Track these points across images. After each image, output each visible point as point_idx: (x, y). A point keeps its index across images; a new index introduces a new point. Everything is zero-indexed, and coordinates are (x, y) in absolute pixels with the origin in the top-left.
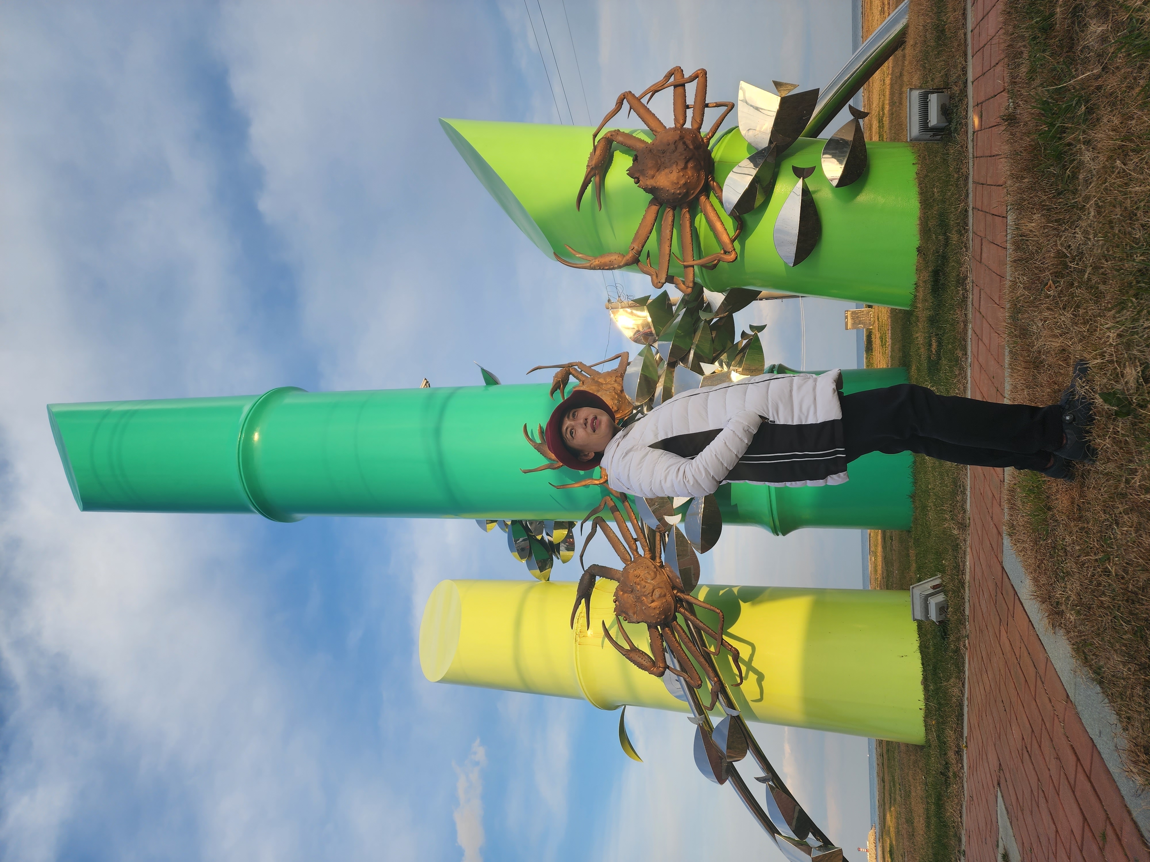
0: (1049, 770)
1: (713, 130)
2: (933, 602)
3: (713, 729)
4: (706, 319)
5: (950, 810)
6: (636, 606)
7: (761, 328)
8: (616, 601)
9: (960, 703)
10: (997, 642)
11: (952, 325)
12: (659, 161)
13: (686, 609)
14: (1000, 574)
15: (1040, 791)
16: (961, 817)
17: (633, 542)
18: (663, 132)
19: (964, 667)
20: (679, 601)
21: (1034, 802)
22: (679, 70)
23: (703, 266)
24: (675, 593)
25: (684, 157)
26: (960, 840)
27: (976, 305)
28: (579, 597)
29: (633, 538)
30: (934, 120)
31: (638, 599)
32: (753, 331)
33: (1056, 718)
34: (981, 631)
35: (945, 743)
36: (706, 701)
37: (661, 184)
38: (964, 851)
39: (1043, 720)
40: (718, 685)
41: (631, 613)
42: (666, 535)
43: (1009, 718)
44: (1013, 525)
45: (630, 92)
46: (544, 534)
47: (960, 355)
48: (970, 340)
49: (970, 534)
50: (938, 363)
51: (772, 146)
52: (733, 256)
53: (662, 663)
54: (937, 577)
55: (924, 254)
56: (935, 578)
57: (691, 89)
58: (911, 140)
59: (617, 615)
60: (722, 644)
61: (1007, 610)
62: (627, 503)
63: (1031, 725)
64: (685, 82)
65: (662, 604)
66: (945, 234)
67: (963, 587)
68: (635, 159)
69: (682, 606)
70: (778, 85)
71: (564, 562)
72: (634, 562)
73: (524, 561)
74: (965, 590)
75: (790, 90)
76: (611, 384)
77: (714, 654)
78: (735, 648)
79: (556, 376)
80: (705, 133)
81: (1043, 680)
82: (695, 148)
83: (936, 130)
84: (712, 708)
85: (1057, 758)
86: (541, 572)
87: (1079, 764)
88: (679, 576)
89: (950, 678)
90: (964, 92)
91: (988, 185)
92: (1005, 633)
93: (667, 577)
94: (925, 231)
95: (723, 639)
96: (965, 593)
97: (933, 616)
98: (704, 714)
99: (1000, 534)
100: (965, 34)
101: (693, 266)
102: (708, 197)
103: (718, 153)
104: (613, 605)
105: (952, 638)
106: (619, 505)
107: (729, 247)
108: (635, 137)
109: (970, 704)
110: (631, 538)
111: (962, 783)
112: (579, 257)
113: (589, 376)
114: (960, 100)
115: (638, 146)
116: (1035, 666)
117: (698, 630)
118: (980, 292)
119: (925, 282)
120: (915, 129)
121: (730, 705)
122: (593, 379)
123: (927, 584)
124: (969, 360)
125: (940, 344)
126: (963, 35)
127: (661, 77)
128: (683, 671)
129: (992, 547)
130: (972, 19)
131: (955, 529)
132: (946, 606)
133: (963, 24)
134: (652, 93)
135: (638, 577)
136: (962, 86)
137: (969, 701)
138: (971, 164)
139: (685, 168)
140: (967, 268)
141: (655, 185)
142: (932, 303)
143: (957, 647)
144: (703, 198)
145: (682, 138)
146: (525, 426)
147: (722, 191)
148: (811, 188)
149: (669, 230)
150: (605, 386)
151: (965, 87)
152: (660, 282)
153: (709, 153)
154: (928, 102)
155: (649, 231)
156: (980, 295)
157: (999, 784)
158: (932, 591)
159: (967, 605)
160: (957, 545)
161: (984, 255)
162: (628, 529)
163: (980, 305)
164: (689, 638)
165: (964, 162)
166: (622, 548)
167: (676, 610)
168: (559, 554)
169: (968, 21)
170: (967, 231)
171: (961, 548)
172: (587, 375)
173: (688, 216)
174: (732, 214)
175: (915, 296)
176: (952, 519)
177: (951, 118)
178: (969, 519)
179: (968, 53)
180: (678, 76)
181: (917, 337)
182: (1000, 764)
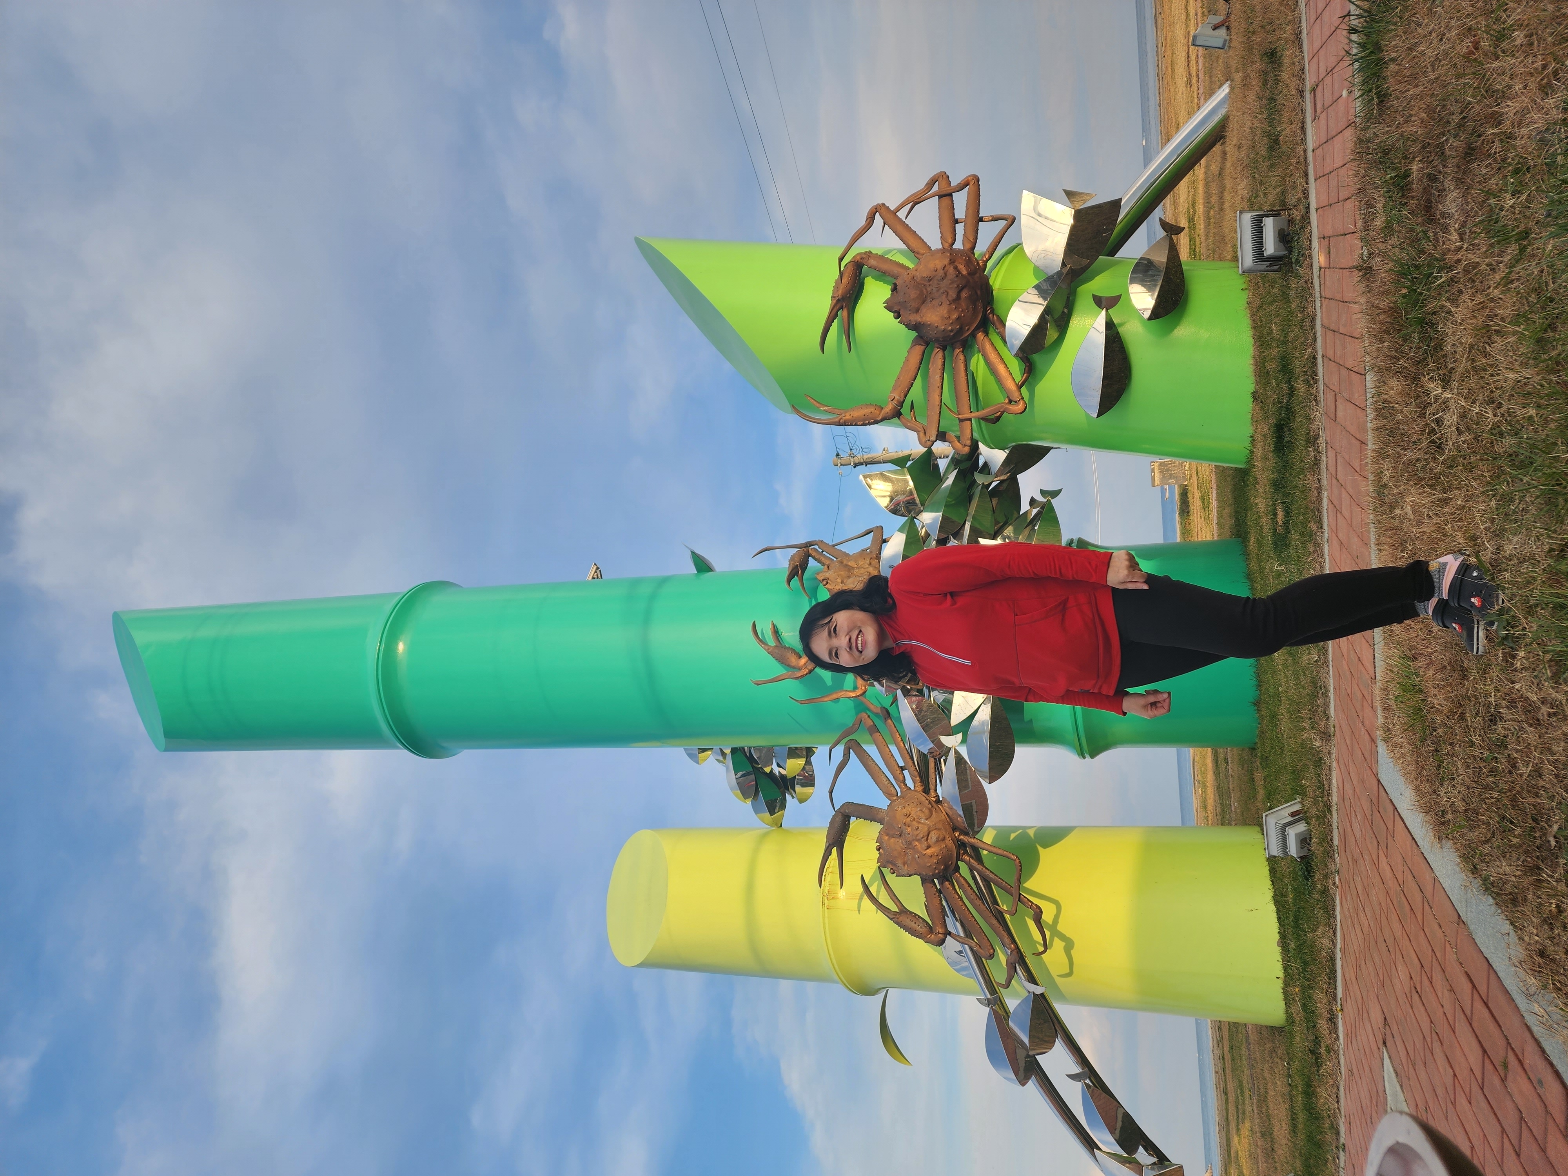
0: (1442, 1006)
1: (990, 251)
2: (1292, 833)
3: (1009, 1014)
4: (983, 483)
5: (1323, 1093)
6: (906, 854)
7: (1055, 494)
8: (880, 848)
9: (1331, 957)
10: (1376, 870)
11: (1303, 492)
12: (924, 290)
13: (971, 857)
14: (1376, 788)
15: (1434, 1035)
16: (1338, 1102)
17: (899, 772)
18: (928, 254)
19: (1334, 911)
20: (961, 845)
21: (1427, 1051)
22: (944, 176)
23: (983, 419)
24: (956, 835)
25: (956, 286)
26: (1338, 1133)
27: (1332, 469)
28: (830, 845)
29: (899, 766)
30: (1270, 247)
31: (909, 845)
32: (1045, 497)
33: (1448, 945)
34: (1355, 861)
35: (1313, 1012)
36: (999, 977)
37: (927, 320)
38: (1344, 1145)
39: (1433, 950)
40: (1016, 953)
41: (900, 864)
42: (942, 760)
43: (1394, 957)
44: (1388, 729)
45: (883, 204)
46: (774, 766)
47: (1314, 528)
48: (1325, 511)
49: (1336, 745)
50: (1286, 537)
51: (1065, 270)
52: (1021, 406)
53: (941, 928)
54: (1296, 801)
55: (1262, 402)
56: (1293, 802)
57: (961, 200)
58: (1243, 272)
59: (879, 868)
60: (1019, 900)
61: (1385, 831)
62: (889, 721)
63: (1419, 960)
64: (953, 191)
65: (941, 850)
66: (1289, 382)
67: (1330, 811)
68: (894, 289)
69: (966, 852)
70: (1070, 194)
71: (801, 801)
72: (900, 797)
73: (749, 802)
74: (1331, 815)
75: (1085, 201)
76: (865, 568)
77: (1008, 912)
78: (1036, 905)
79: (792, 559)
80: (979, 253)
81: (1431, 905)
82: (969, 274)
83: (1273, 259)
84: (1008, 985)
85: (1451, 991)
86: (771, 815)
87: (1475, 991)
88: (961, 813)
89: (1318, 927)
90: (1306, 217)
91: (1341, 333)
92: (1385, 858)
93: (946, 816)
94: (1261, 372)
95: (1020, 894)
96: (1332, 818)
97: (1293, 850)
98: (997, 993)
99: (1373, 741)
100: (1305, 151)
101: (970, 420)
102: (987, 334)
103: (997, 282)
104: (876, 854)
105: (1317, 876)
106: (879, 723)
107: (1016, 396)
108: (891, 260)
109: (1344, 956)
110: (896, 767)
111: (1338, 1058)
112: (825, 411)
113: (835, 559)
114: (1302, 227)
115: (896, 272)
116: (1421, 890)
117: (987, 882)
118: (1336, 456)
119: (1264, 436)
120: (1248, 259)
121: (1032, 980)
122: (842, 563)
123: (1284, 810)
124: (1326, 535)
125: (1287, 514)
126: (1302, 152)
127: (921, 185)
128: (967, 937)
129: (1365, 758)
130: (1313, 137)
131: (1316, 740)
132: (1308, 837)
133: (1302, 139)
134: (912, 205)
135: (908, 815)
136: (1303, 210)
137: (1343, 952)
138: (1318, 304)
139: (958, 297)
140: (1318, 425)
141: (919, 320)
142: (1276, 463)
143: (1325, 886)
144: (980, 336)
145: (952, 262)
146: (754, 625)
147: (1004, 326)
148: (1116, 321)
149: (940, 375)
150: (857, 571)
151: (1307, 212)
152: (929, 440)
153: (987, 279)
154: (1262, 227)
155: (913, 377)
156: (1336, 460)
157: (1384, 1043)
158: (1290, 819)
159: (1335, 833)
160: (1321, 759)
161: (1340, 414)
162: (892, 755)
163: (1336, 471)
164: (976, 894)
165: (1309, 300)
166: (885, 779)
167: (958, 859)
168: (795, 792)
169: (1307, 136)
170: (1316, 381)
171: (1325, 763)
172: (831, 557)
173: (961, 357)
174: (1016, 355)
175: (1252, 452)
176: (1313, 728)
177: (1291, 247)
178: (1334, 727)
179: (1309, 174)
180: (944, 183)
181: (1257, 504)
182: (1385, 1019)
